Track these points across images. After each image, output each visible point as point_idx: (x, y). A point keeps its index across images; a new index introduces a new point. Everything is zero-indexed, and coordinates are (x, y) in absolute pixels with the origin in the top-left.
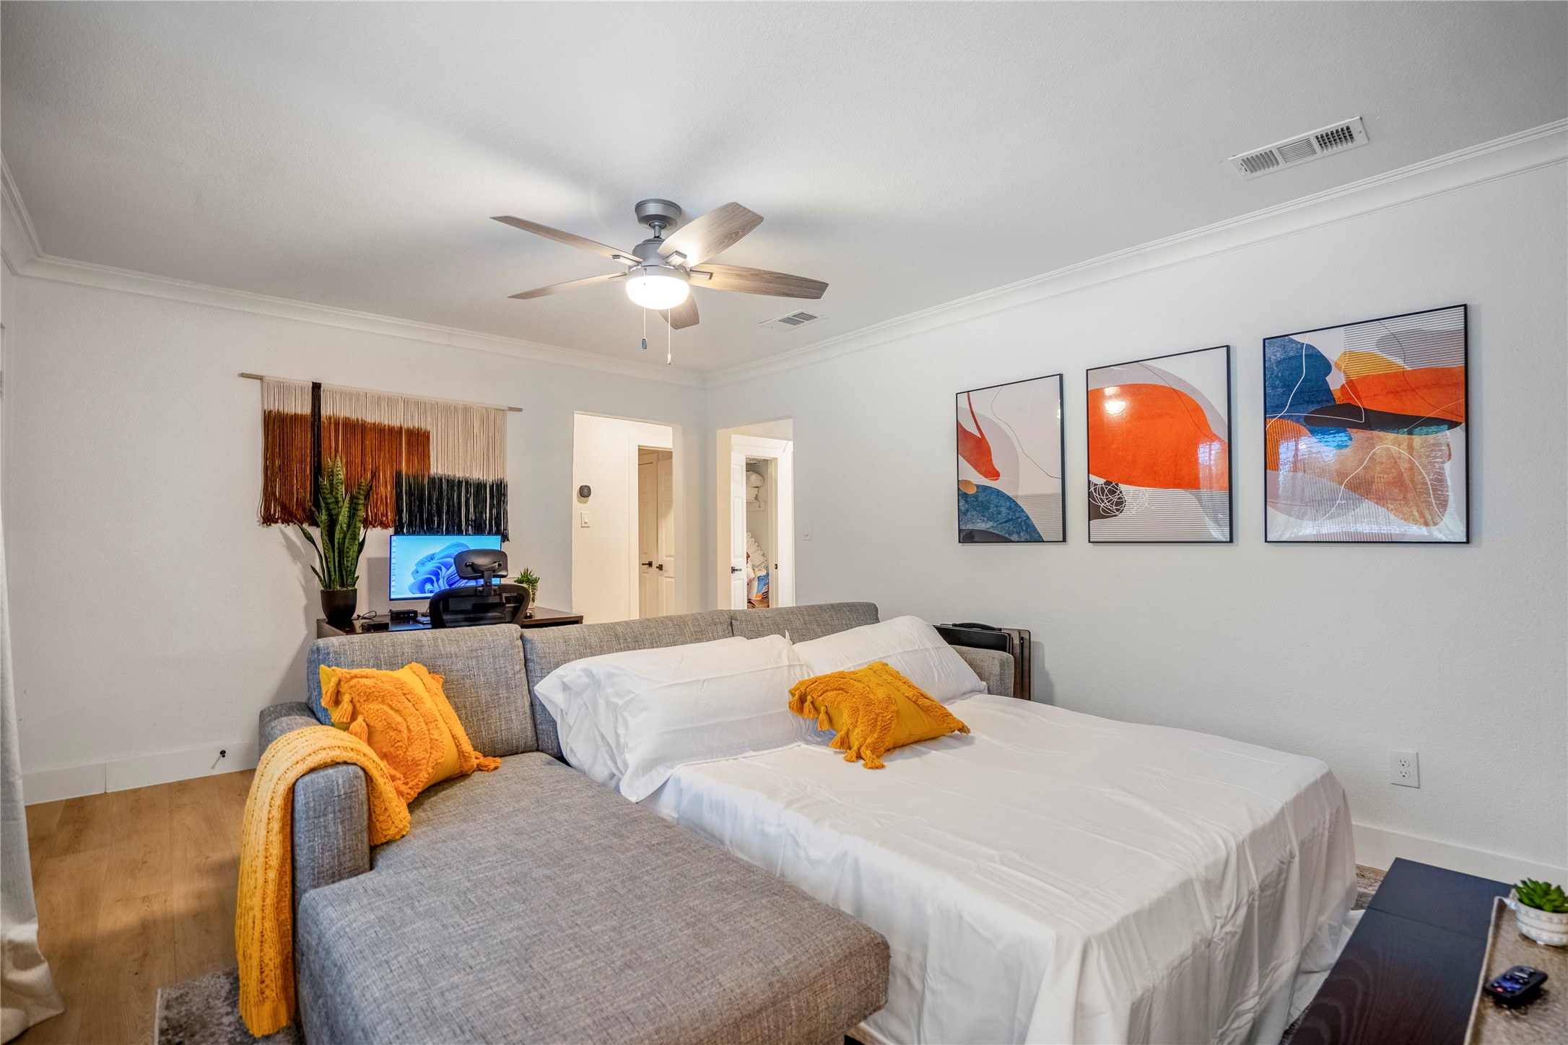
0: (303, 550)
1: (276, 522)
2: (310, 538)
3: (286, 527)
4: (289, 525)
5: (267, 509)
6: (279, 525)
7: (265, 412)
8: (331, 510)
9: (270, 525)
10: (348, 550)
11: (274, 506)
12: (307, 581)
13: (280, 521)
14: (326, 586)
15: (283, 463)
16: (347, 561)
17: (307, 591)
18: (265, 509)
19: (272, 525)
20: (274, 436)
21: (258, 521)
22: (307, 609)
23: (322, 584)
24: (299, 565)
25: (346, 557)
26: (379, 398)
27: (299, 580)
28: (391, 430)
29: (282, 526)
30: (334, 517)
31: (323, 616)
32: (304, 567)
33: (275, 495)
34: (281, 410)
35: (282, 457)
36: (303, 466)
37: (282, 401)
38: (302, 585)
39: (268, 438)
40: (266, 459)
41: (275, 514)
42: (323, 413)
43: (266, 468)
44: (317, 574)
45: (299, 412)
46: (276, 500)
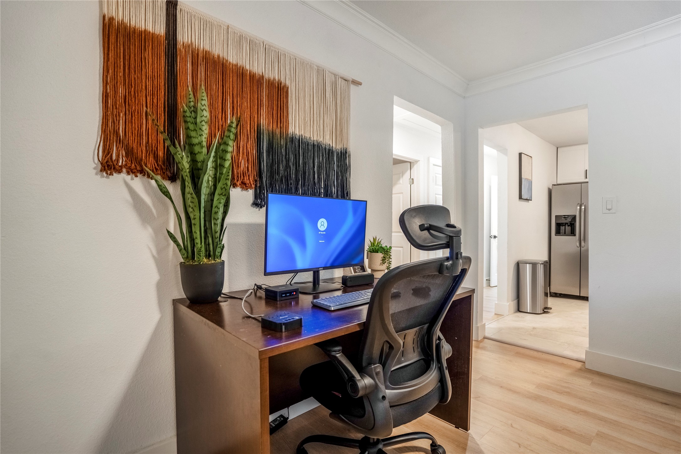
0: (154, 211)
1: (119, 171)
2: (166, 193)
3: (132, 179)
4: (136, 176)
5: (107, 151)
6: (124, 175)
7: (104, 17)
8: (195, 154)
9: (111, 174)
10: (216, 209)
11: (117, 148)
12: (161, 250)
13: (124, 170)
14: (187, 257)
15: (130, 93)
16: (215, 224)
17: (160, 263)
18: (104, 151)
19: (115, 174)
20: (117, 56)
21: (95, 168)
22: (160, 286)
23: (183, 255)
24: (150, 230)
25: (214, 219)
26: (241, 37)
27: (150, 249)
28: (252, 76)
29: (128, 178)
30: (199, 164)
31: (181, 294)
32: (156, 232)
33: (117, 134)
34: (126, 20)
35: (128, 85)
36: (155, 101)
37: (128, 10)
38: (154, 256)
39: (108, 54)
40: (105, 83)
41: (118, 161)
42: (179, 38)
43: (105, 97)
44: (175, 241)
45: (150, 28)
46: (119, 141)
